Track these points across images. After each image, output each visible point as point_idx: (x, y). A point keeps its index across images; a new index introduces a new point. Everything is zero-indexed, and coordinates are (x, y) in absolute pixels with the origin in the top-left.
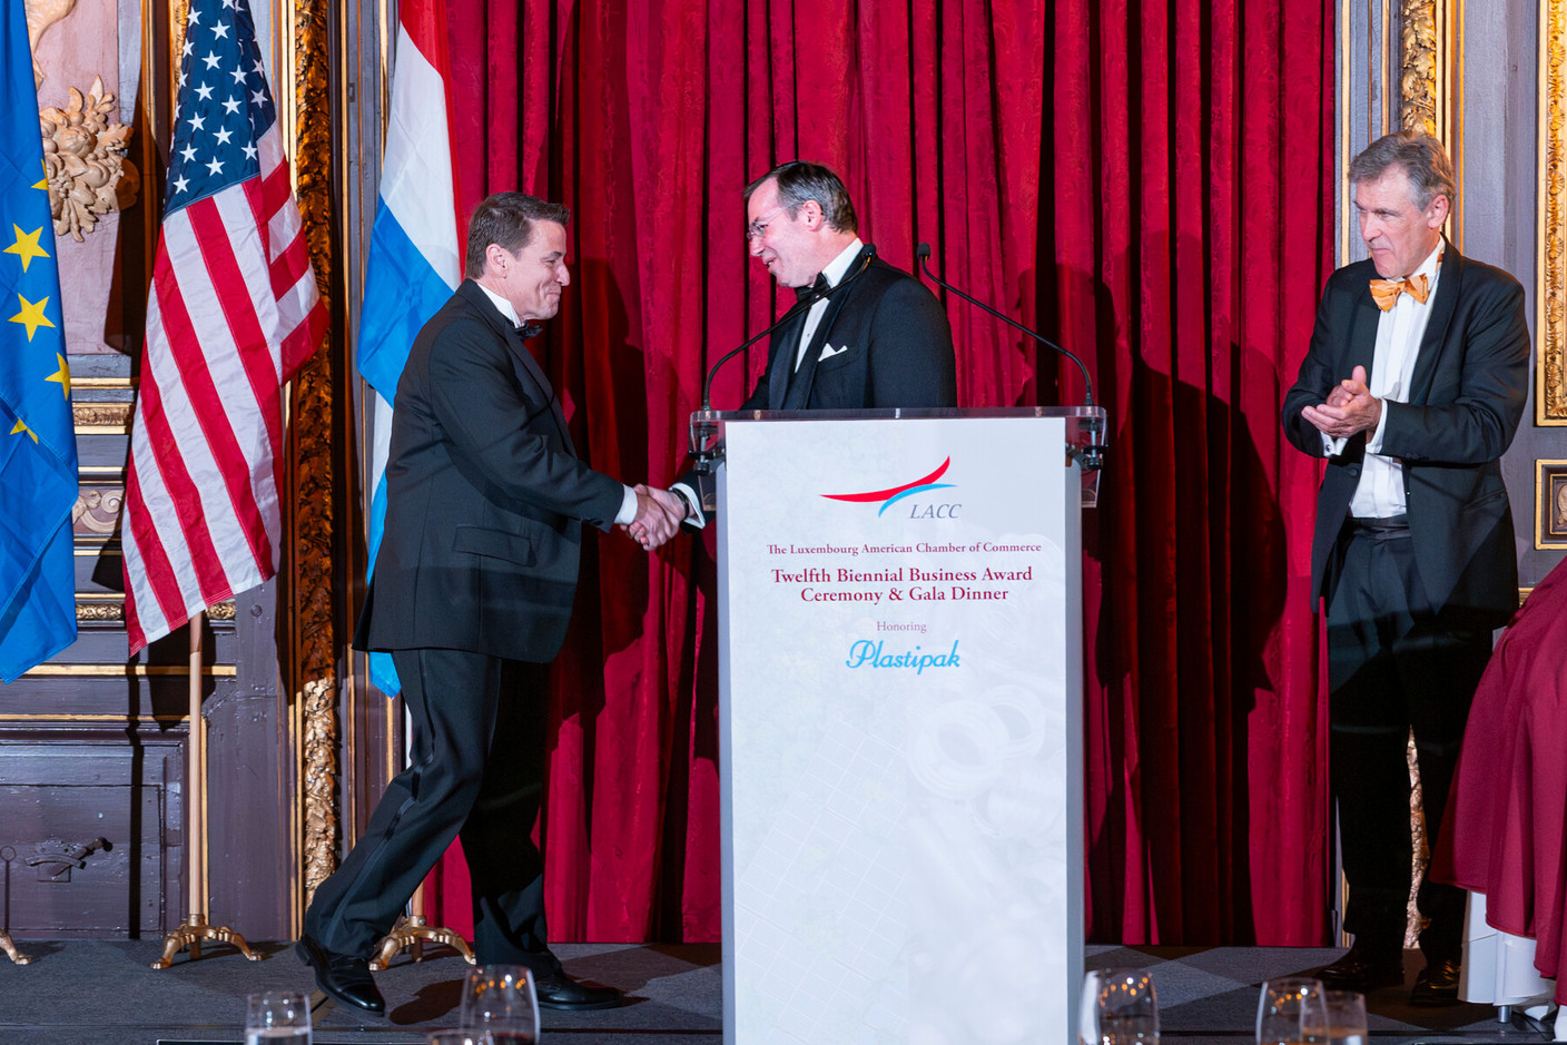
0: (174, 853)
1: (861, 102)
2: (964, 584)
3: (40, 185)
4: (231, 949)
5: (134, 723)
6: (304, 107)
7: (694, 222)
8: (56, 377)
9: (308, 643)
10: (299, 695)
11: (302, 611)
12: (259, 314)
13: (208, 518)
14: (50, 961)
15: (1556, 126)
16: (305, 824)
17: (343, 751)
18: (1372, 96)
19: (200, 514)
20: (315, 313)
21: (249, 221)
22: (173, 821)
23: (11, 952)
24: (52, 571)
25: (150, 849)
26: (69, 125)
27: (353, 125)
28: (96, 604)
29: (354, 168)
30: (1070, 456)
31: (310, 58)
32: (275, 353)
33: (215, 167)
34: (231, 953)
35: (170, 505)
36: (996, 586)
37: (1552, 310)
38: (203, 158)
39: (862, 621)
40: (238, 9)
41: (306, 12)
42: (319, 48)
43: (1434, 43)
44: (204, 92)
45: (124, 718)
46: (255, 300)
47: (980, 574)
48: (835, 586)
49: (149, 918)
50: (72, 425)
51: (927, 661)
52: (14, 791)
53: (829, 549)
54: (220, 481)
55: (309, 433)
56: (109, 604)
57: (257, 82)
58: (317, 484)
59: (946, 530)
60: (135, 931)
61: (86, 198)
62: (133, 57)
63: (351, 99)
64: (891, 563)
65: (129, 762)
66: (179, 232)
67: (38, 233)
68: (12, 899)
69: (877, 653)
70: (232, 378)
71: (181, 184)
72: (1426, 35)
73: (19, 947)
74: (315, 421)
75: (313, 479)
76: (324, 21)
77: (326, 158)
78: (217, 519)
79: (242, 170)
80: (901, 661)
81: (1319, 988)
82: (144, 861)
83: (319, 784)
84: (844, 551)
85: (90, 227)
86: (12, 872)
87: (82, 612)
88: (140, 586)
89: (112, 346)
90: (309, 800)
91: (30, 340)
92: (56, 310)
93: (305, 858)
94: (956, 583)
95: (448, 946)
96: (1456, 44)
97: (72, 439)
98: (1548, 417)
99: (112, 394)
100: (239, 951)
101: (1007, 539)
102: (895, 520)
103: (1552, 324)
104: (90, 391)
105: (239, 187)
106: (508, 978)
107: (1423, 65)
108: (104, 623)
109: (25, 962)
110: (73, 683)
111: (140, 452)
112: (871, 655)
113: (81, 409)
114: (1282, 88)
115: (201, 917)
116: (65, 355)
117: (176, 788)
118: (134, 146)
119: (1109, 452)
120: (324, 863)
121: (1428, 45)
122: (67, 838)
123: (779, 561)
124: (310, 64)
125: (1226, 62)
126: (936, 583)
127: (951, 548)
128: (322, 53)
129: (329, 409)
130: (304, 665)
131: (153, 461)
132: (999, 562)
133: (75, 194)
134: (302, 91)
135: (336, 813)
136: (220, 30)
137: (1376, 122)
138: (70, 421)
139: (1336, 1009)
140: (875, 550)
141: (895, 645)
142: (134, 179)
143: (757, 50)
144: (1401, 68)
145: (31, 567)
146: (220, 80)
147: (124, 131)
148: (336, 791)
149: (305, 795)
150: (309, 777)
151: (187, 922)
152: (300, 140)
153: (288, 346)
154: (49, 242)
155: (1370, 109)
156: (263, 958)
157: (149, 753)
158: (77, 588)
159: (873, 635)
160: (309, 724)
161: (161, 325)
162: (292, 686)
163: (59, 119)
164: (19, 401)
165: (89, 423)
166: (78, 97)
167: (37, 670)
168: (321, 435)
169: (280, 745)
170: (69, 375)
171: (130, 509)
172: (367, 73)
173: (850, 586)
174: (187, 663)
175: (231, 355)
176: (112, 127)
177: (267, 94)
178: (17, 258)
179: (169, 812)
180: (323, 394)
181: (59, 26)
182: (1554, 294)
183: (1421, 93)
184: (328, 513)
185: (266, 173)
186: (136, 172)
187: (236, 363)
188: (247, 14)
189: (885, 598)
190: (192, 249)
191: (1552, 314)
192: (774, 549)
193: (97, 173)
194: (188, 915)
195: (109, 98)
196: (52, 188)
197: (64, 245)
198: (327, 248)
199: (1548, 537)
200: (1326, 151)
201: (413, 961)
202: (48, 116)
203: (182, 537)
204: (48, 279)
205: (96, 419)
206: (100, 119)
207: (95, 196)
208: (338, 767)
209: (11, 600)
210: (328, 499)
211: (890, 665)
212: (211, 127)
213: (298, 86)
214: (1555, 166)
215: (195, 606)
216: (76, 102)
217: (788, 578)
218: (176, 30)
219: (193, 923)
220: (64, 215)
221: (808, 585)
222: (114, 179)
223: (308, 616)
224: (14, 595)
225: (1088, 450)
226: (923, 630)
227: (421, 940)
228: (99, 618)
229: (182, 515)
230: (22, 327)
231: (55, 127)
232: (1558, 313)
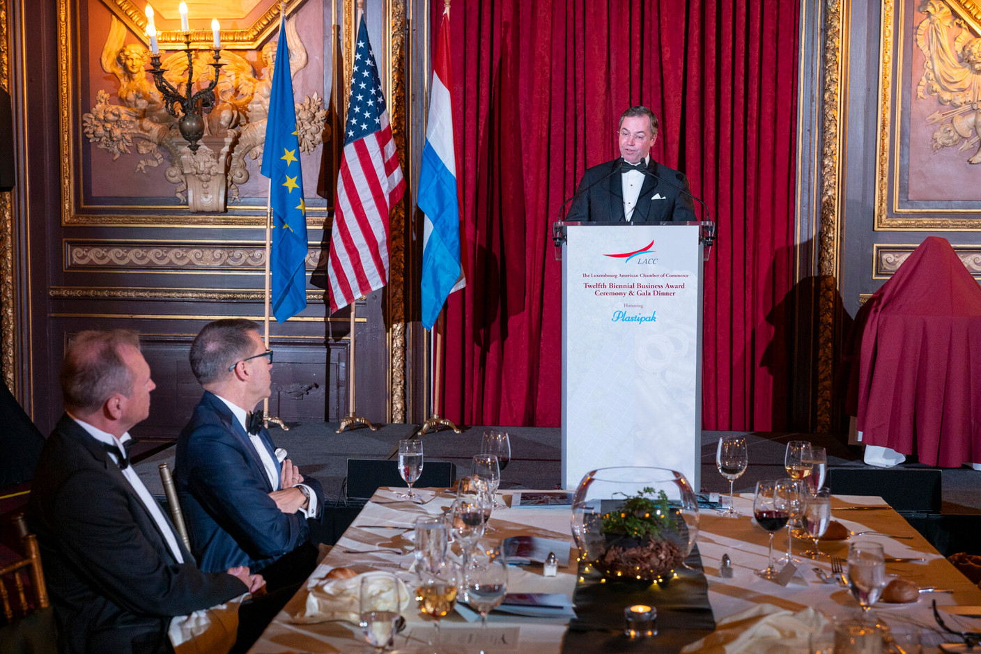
0: (342, 390)
1: (611, 102)
2: (658, 290)
3: (294, 133)
4: (365, 426)
5: (327, 339)
6: (395, 103)
7: (545, 149)
8: (299, 207)
9: (395, 310)
10: (391, 329)
11: (393, 297)
12: (381, 183)
13: (362, 262)
14: (297, 429)
15: (885, 112)
16: (392, 379)
17: (407, 351)
18: (812, 101)
19: (359, 261)
20: (400, 184)
21: (377, 148)
22: (342, 377)
23: (282, 426)
24: (297, 282)
25: (333, 387)
26: (305, 110)
27: (414, 110)
28: (315, 293)
29: (414, 127)
30: (700, 240)
31: (398, 84)
32: (387, 198)
33: (364, 127)
34: (365, 427)
35: (347, 257)
36: (671, 290)
37: (882, 185)
38: (359, 123)
39: (618, 303)
40: (372, 65)
41: (396, 66)
42: (401, 81)
43: (837, 80)
44: (360, 98)
45: (323, 337)
46: (379, 178)
47: (664, 286)
48: (608, 290)
49: (332, 414)
50: (306, 225)
51: (643, 319)
52: (282, 365)
53: (606, 276)
54: (367, 247)
55: (395, 229)
56: (319, 294)
57: (379, 93)
58: (399, 249)
59: (651, 268)
60: (327, 419)
61: (311, 138)
62: (329, 83)
63: (413, 100)
64: (630, 281)
65: (325, 355)
66: (350, 152)
67: (293, 152)
68: (280, 406)
69: (624, 316)
70: (371, 208)
71: (351, 133)
72: (834, 76)
73: (286, 424)
74: (398, 224)
75: (397, 247)
76: (403, 70)
77: (403, 123)
78: (366, 262)
79: (374, 128)
80: (632, 319)
81: (809, 445)
82: (331, 392)
83: (398, 364)
84: (612, 276)
85: (312, 149)
86: (281, 396)
87: (308, 297)
88: (336, 288)
89: (320, 195)
90: (394, 370)
91: (290, 192)
92: (300, 181)
93: (392, 392)
94: (655, 289)
95: (448, 426)
96: (846, 80)
97: (306, 231)
98: (879, 227)
99: (320, 214)
100: (368, 427)
101: (675, 273)
102: (632, 265)
103: (881, 191)
104: (312, 213)
105: (373, 134)
106: (499, 436)
107: (832, 88)
108: (317, 301)
109: (287, 429)
110: (304, 324)
111: (335, 236)
112: (621, 316)
113: (309, 219)
114: (776, 96)
115: (354, 414)
116: (303, 199)
117: (343, 364)
118: (329, 119)
119: (715, 238)
120: (400, 394)
121: (835, 80)
122: (301, 383)
123: (586, 280)
124: (397, 87)
125: (754, 86)
126: (648, 289)
127: (653, 276)
128: (402, 82)
129: (403, 220)
130: (393, 318)
131: (341, 240)
132: (672, 281)
133: (307, 136)
134: (394, 97)
135: (404, 375)
136: (366, 74)
137: (813, 111)
138: (305, 224)
139: (815, 454)
140: (624, 276)
141: (631, 313)
142: (329, 131)
143: (570, 81)
144: (824, 89)
145: (290, 280)
146: (365, 93)
147: (325, 112)
148: (404, 367)
149: (392, 368)
150: (394, 361)
151: (349, 415)
152: (393, 116)
153: (392, 195)
154: (298, 155)
155: (811, 105)
156: (378, 429)
157: (332, 351)
158: (307, 287)
159: (622, 309)
160: (394, 341)
161: (344, 188)
162: (388, 326)
163: (301, 108)
164: (285, 216)
165: (311, 225)
166: (308, 99)
167: (291, 319)
168: (400, 230)
169: (383, 349)
170: (305, 206)
171: (331, 258)
172: (419, 91)
173: (614, 290)
174: (350, 317)
175: (370, 199)
176: (321, 111)
177: (383, 98)
178: (285, 161)
179: (340, 374)
180: (401, 214)
181: (301, 72)
182: (882, 179)
183: (832, 99)
184: (403, 260)
185: (383, 129)
186: (330, 128)
187: (373, 202)
188: (376, 67)
189: (627, 295)
190: (355, 158)
191: (882, 187)
192: (585, 275)
193: (315, 129)
194: (349, 413)
195: (320, 99)
196: (299, 134)
197: (303, 156)
198: (403, 158)
199: (877, 274)
200: (794, 122)
201: (435, 432)
202: (297, 106)
203: (352, 269)
204: (297, 169)
205: (314, 223)
206: (316, 108)
207: (314, 137)
208: (405, 357)
209: (282, 292)
210: (403, 255)
211: (629, 320)
212: (362, 111)
213: (393, 95)
214: (884, 128)
215: (358, 295)
216: (307, 101)
217: (590, 286)
218: (346, 73)
219: (351, 416)
220: (303, 145)
221: (598, 289)
222: (322, 130)
223: (395, 300)
224: (284, 290)
225: (707, 238)
226: (642, 307)
227: (438, 424)
228: (314, 299)
229: (352, 261)
230: (287, 188)
231: (299, 111)
232: (884, 186)
